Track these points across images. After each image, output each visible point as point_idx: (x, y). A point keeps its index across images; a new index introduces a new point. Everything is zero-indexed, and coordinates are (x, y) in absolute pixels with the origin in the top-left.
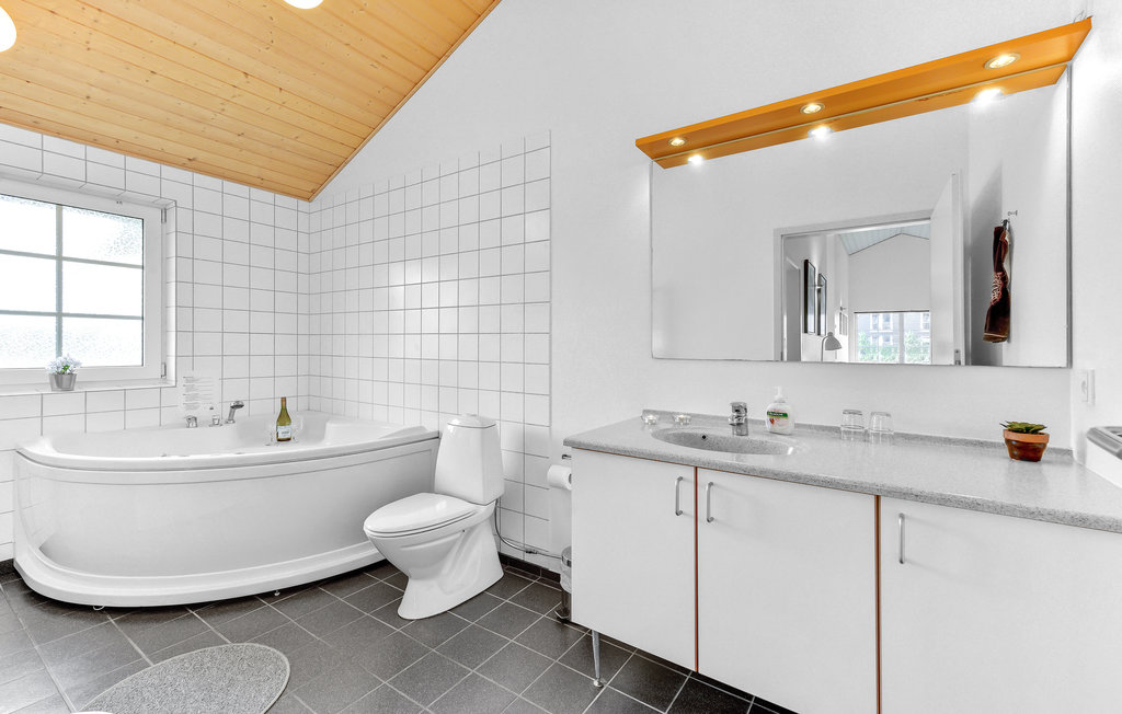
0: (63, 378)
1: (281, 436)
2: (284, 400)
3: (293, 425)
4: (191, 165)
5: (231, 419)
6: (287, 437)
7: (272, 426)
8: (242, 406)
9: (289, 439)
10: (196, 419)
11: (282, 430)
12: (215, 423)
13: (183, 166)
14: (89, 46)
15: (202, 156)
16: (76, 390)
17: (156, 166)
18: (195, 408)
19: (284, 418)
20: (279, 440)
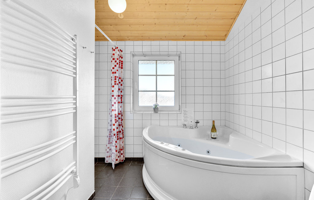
0: (156, 109)
1: (212, 137)
2: (214, 122)
3: (217, 133)
4: (185, 38)
5: (196, 126)
6: (214, 137)
7: (209, 132)
8: (199, 123)
9: (215, 138)
10: (186, 125)
11: (213, 134)
12: (191, 128)
13: (183, 40)
14: (150, 3)
15: (186, 33)
16: (159, 113)
17: (175, 42)
18: (187, 121)
19: (214, 129)
20: (212, 138)
